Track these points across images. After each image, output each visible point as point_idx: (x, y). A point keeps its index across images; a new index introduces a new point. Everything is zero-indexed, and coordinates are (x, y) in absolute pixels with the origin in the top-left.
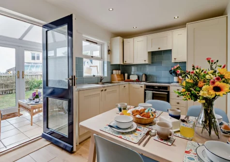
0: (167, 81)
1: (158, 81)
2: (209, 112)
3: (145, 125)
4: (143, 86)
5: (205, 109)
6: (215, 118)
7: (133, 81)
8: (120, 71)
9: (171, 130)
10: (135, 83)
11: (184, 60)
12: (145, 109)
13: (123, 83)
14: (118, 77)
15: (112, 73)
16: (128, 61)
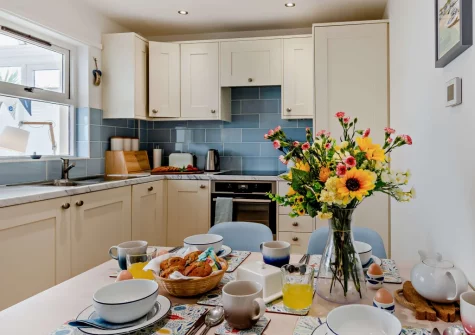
0: (271, 168)
1: (248, 169)
2: (342, 239)
3: (197, 298)
4: (208, 184)
5: (335, 234)
6: (353, 252)
7: (177, 171)
8: (136, 142)
9: (258, 300)
10: (185, 176)
11: (308, 114)
12: (199, 253)
13: (146, 176)
14: (127, 161)
15: (109, 147)
16: (164, 110)
